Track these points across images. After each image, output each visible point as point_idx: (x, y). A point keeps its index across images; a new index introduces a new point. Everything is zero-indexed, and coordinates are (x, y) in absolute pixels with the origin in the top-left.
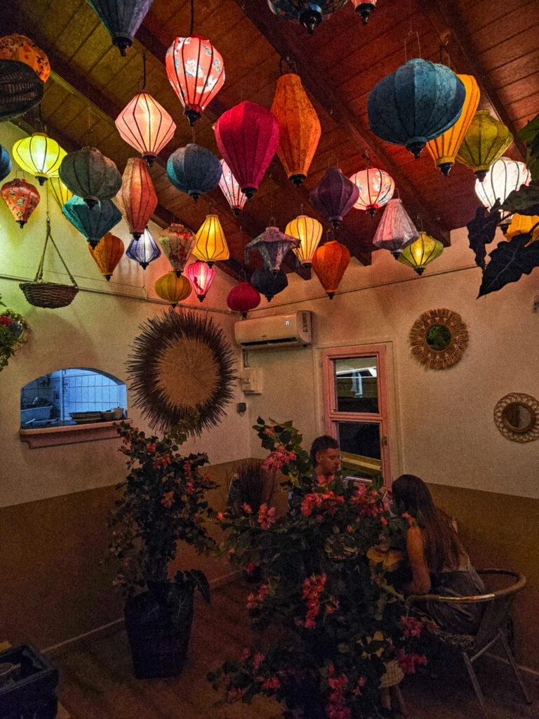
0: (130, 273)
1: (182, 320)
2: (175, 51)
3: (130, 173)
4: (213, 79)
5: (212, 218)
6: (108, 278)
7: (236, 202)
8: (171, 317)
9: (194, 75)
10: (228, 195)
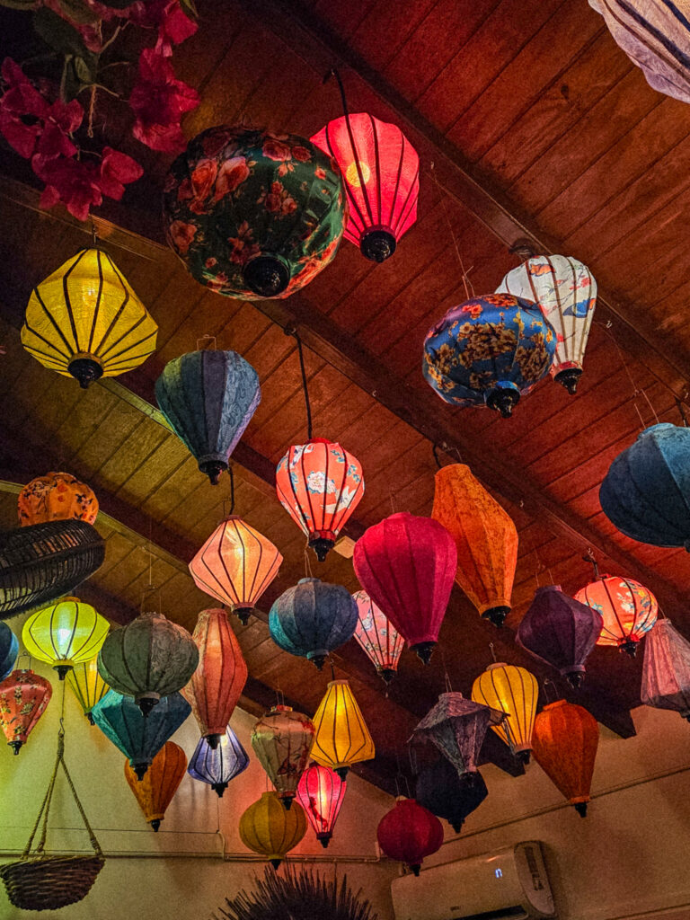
0: (194, 808)
1: (289, 891)
2: (291, 465)
3: (204, 634)
4: (350, 491)
5: (339, 687)
6: (156, 825)
7: (385, 658)
8: (270, 888)
9: (322, 491)
10: (370, 649)
